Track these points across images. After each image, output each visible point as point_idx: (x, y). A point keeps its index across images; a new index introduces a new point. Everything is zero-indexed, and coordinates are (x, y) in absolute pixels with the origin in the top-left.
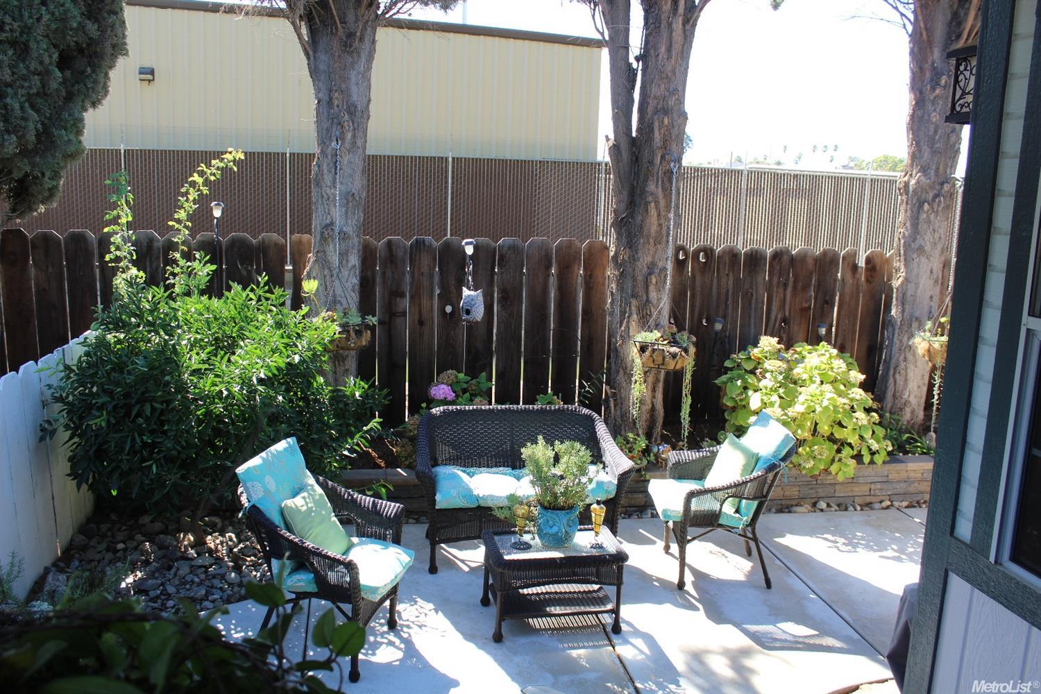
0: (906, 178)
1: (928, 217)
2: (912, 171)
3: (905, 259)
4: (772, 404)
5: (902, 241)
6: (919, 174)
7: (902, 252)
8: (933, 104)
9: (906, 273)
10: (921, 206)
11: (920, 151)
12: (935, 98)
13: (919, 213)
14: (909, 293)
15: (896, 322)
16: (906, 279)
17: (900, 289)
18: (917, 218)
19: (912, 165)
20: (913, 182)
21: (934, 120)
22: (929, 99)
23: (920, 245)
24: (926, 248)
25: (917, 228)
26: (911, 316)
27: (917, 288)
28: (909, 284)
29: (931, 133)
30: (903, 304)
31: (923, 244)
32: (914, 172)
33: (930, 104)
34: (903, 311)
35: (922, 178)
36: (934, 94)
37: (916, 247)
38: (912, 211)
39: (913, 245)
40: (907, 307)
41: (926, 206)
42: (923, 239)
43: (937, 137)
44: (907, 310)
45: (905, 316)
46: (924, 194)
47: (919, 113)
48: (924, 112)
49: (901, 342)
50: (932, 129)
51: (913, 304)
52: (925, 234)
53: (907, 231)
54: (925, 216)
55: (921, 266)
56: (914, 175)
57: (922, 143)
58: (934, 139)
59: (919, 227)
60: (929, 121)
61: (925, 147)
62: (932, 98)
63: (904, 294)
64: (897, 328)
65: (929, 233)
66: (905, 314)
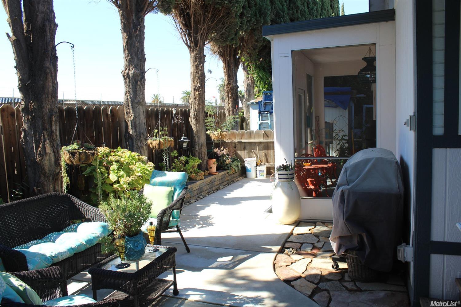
0: (127, 71)
1: (140, 87)
2: (130, 68)
3: (133, 108)
4: (122, 176)
5: (130, 100)
6: (134, 69)
7: (130, 104)
8: (136, 38)
9: (134, 113)
10: (137, 83)
11: (132, 58)
12: (136, 35)
13: (136, 86)
14: (137, 122)
15: (133, 136)
16: (135, 117)
17: (133, 121)
18: (136, 88)
19: (129, 65)
20: (131, 73)
21: (137, 45)
22: (134, 36)
23: (139, 100)
24: (141, 102)
25: (136, 93)
26: (140, 132)
27: (140, 120)
28: (136, 119)
29: (136, 51)
30: (135, 128)
31: (140, 100)
32: (131, 68)
33: (134, 38)
34: (136, 131)
35: (136, 70)
36: (136, 34)
37: (137, 101)
38: (133, 86)
39: (135, 101)
40: (137, 129)
41: (139, 83)
42: (139, 98)
43: (139, 53)
44: (137, 130)
45: (137, 133)
46: (137, 78)
47: (130, 42)
48: (132, 41)
49: (137, 145)
50: (136, 49)
51: (140, 127)
52: (140, 95)
53: (131, 94)
54: (139, 87)
55: (140, 109)
56: (131, 70)
57: (133, 55)
58: (138, 53)
59: (137, 92)
60: (135, 45)
61: (135, 57)
62: (135, 35)
63: (135, 123)
64: (134, 139)
65: (141, 95)
66: (137, 132)
